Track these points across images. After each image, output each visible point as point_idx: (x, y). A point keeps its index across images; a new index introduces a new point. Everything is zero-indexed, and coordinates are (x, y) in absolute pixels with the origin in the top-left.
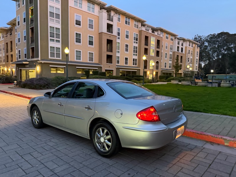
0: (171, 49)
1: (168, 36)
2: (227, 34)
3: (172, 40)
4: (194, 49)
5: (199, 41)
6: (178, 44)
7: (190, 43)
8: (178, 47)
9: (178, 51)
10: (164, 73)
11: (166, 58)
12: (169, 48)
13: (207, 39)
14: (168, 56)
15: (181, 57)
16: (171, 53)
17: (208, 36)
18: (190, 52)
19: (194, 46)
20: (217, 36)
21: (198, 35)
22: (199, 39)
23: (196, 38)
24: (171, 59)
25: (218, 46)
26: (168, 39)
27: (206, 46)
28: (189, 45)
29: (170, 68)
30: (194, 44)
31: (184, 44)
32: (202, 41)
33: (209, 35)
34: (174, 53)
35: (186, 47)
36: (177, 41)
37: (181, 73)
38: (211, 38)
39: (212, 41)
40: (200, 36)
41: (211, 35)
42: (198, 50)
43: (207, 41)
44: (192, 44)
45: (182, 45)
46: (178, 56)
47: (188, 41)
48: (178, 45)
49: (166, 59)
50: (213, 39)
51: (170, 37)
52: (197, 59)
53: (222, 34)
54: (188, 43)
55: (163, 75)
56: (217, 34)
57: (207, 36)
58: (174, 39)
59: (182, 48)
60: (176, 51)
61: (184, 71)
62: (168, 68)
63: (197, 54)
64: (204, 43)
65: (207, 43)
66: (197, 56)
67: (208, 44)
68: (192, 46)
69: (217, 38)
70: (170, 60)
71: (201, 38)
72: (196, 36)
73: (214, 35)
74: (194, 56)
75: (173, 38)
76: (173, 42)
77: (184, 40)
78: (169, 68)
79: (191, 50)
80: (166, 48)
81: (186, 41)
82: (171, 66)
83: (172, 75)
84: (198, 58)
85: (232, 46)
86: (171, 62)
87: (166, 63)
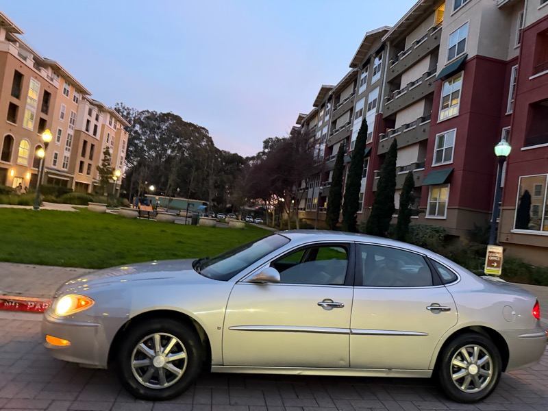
0: (73, 122)
1: (69, 88)
2: (177, 118)
3: (76, 100)
4: (118, 134)
6: (90, 114)
7: (111, 118)
8: (88, 122)
9: (87, 130)
10: (50, 180)
12: (68, 117)
13: (140, 119)
14: (64, 138)
15: (93, 146)
16: (72, 132)
17: (142, 112)
18: (110, 139)
19: (118, 127)
20: (158, 117)
21: (123, 105)
24: (68, 147)
25: (161, 138)
26: (67, 95)
27: (136, 132)
28: (110, 123)
29: (65, 169)
30: (118, 123)
31: (100, 118)
32: (131, 120)
33: (145, 111)
34: (78, 132)
35: (103, 126)
36: (87, 106)
37: (88, 185)
38: (148, 118)
39: (148, 123)
40: (128, 109)
41: (148, 111)
42: (125, 137)
43: (138, 121)
44: (115, 123)
45: (97, 119)
46: (85, 142)
47: (109, 112)
48: (88, 117)
49: (59, 143)
50: (152, 121)
51: (73, 93)
52: (122, 158)
54: (109, 116)
55: (48, 184)
56: (158, 113)
57: (140, 111)
58: (81, 99)
59: (96, 126)
60: (84, 130)
61: (93, 180)
62: (59, 166)
63: (123, 148)
64: (134, 126)
65: (138, 126)
66: (123, 152)
68: (115, 127)
70: (66, 149)
71: (128, 114)
72: (118, 104)
73: (153, 114)
74: (116, 150)
75: (79, 97)
76: (78, 107)
77: (101, 108)
78: (63, 167)
79: (113, 135)
80: (62, 117)
81: (103, 111)
82: (68, 163)
83: (69, 187)
84: (124, 155)
85: (186, 144)
86: (68, 154)
87: (56, 154)
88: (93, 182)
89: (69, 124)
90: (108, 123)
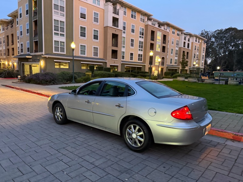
0: (177, 44)
1: (174, 31)
2: (235, 29)
3: (178, 35)
4: (201, 45)
5: (205, 37)
6: (185, 39)
8: (184, 43)
9: (184, 46)
10: (169, 70)
11: (172, 53)
12: (175, 43)
13: (214, 35)
14: (174, 52)
15: (188, 53)
16: (177, 49)
17: (215, 31)
18: (197, 48)
19: (200, 41)
20: (224, 31)
21: (205, 31)
22: (206, 34)
23: (202, 34)
24: (176, 55)
25: (225, 42)
26: (174, 34)
27: (212, 42)
28: (196, 41)
29: (176, 65)
30: (200, 40)
31: (191, 40)
32: (209, 37)
33: (217, 30)
34: (180, 48)
35: (192, 43)
36: (183, 36)
37: (187, 70)
38: (218, 33)
39: (219, 36)
40: (207, 32)
41: (218, 30)
42: (204, 46)
43: (214, 36)
45: (189, 41)
46: (184, 52)
47: (195, 36)
48: (184, 41)
50: (220, 35)
51: (177, 32)
52: (203, 56)
53: (230, 29)
54: (195, 38)
55: (168, 71)
56: (224, 29)
58: (180, 34)
59: (188, 44)
60: (182, 46)
61: (189, 68)
62: (173, 64)
63: (204, 50)
64: (210, 39)
65: (213, 38)
66: (203, 52)
67: (215, 40)
68: (199, 42)
69: (225, 34)
70: (176, 56)
71: (208, 34)
72: (202, 31)
73: (221, 31)
74: (200, 53)
76: (179, 37)
77: (191, 35)
79: (198, 46)
80: (173, 43)
81: (192, 36)
82: (177, 62)
83: (178, 72)
84: (204, 54)
85: (240, 42)
86: (176, 58)
87: (171, 59)
88: (189, 69)
89: (176, 45)
90: (195, 41)
